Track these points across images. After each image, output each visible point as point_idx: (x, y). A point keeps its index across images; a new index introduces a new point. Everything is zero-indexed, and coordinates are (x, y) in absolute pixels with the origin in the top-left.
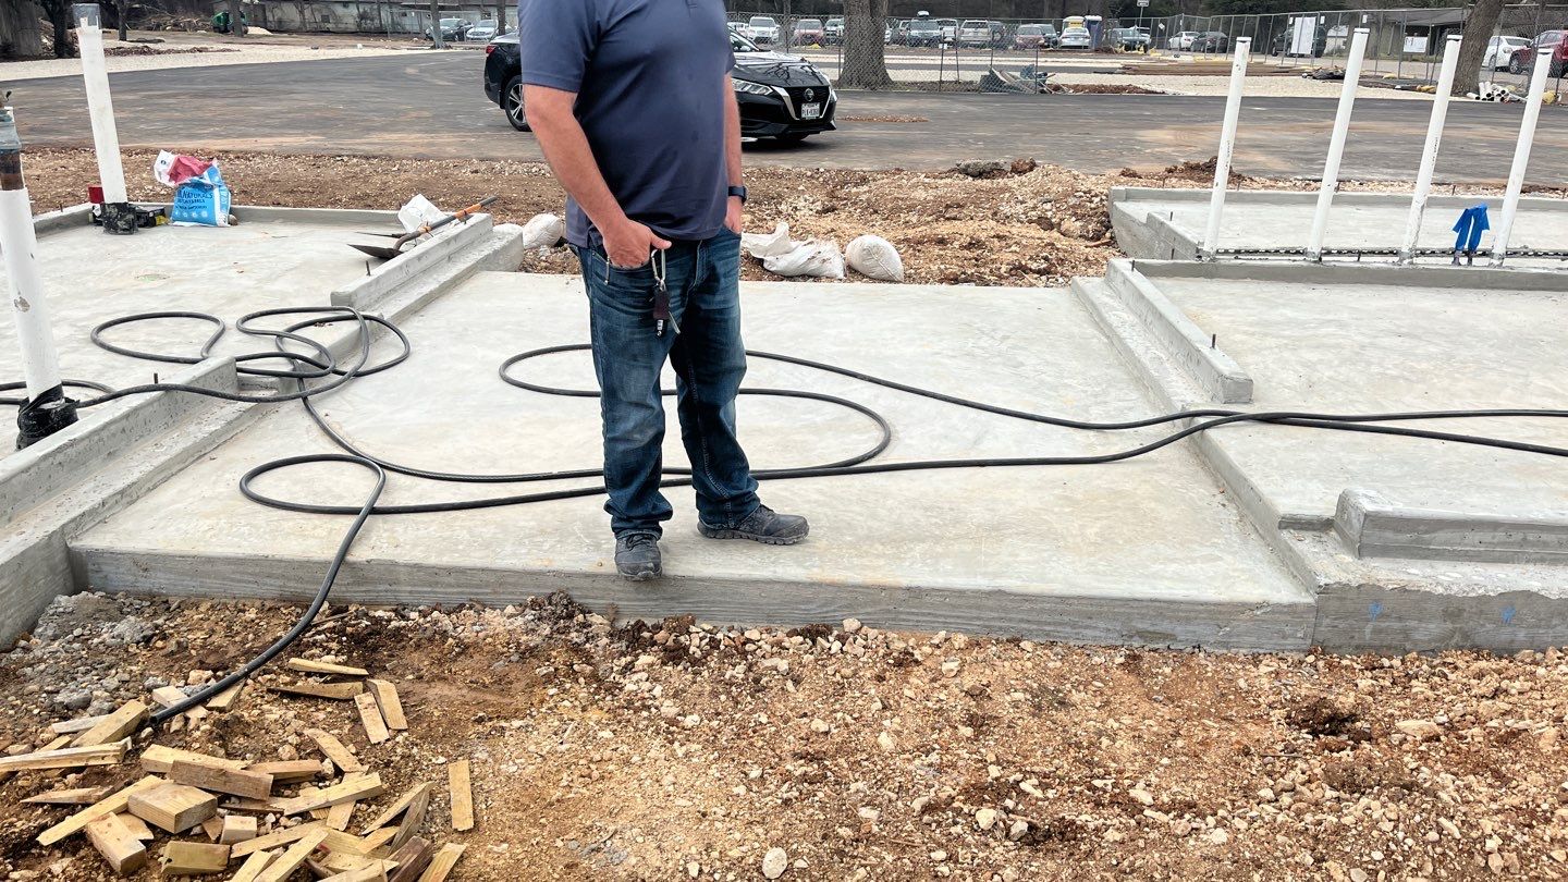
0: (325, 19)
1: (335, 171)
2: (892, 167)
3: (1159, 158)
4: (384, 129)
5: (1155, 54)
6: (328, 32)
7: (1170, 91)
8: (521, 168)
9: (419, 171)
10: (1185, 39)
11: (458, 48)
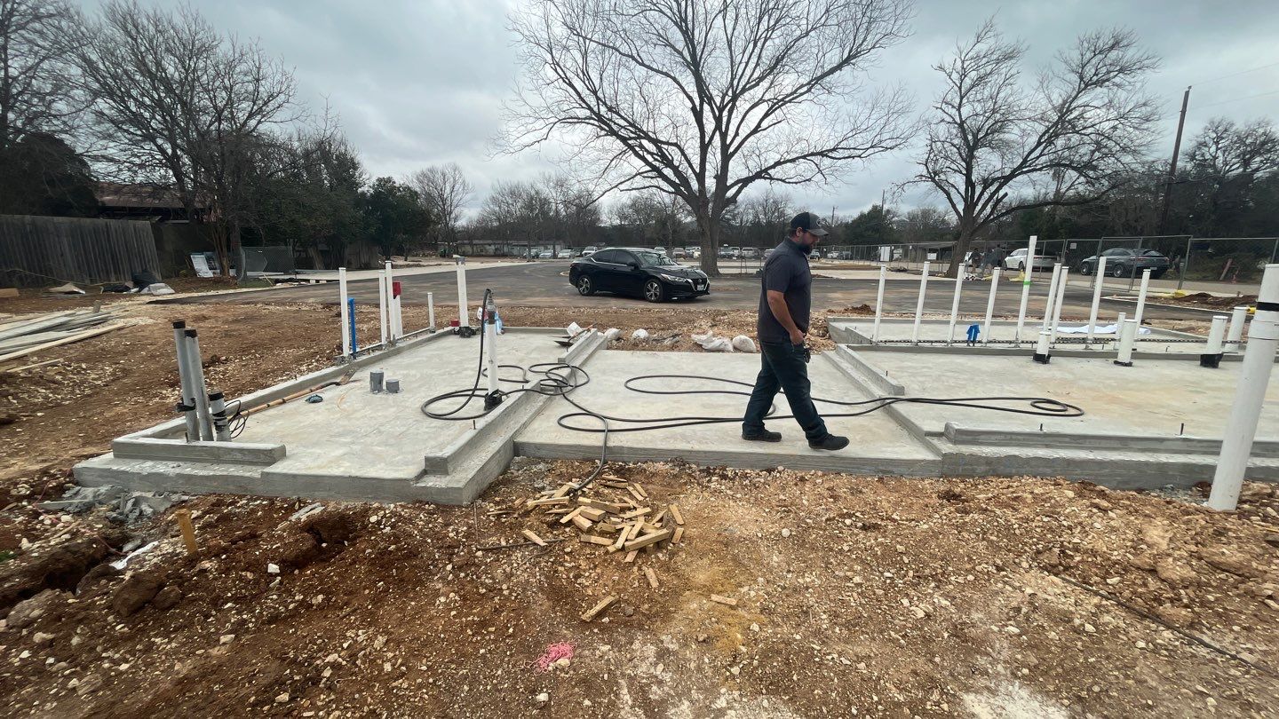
0: (482, 251)
1: (520, 313)
2: (735, 309)
3: (839, 305)
4: (531, 296)
5: (823, 261)
6: (483, 256)
7: (835, 277)
8: (591, 311)
9: (552, 312)
10: (835, 254)
11: (537, 262)
